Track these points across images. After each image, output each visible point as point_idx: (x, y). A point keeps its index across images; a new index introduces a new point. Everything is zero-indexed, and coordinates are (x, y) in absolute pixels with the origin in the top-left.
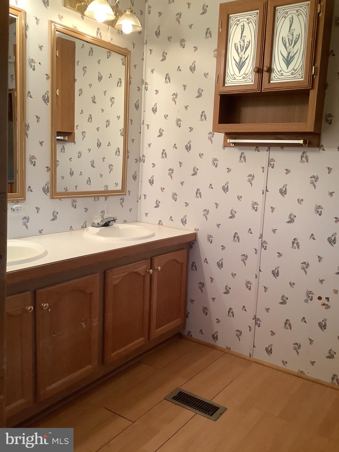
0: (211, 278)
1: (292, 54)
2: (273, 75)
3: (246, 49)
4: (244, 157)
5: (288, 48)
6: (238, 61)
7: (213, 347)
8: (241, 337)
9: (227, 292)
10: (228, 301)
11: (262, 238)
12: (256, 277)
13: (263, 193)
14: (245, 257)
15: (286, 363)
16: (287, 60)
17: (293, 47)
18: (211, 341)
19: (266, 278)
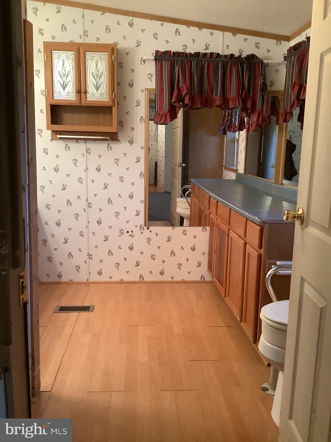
0: (52, 235)
1: (99, 84)
2: (88, 95)
3: (67, 76)
4: (68, 147)
5: (96, 79)
6: (62, 83)
7: (59, 283)
8: (79, 270)
9: (66, 242)
10: (67, 248)
11: (87, 201)
12: (87, 227)
13: (85, 171)
14: (77, 216)
15: (112, 277)
16: (96, 87)
17: (99, 79)
18: (58, 280)
19: (94, 226)
